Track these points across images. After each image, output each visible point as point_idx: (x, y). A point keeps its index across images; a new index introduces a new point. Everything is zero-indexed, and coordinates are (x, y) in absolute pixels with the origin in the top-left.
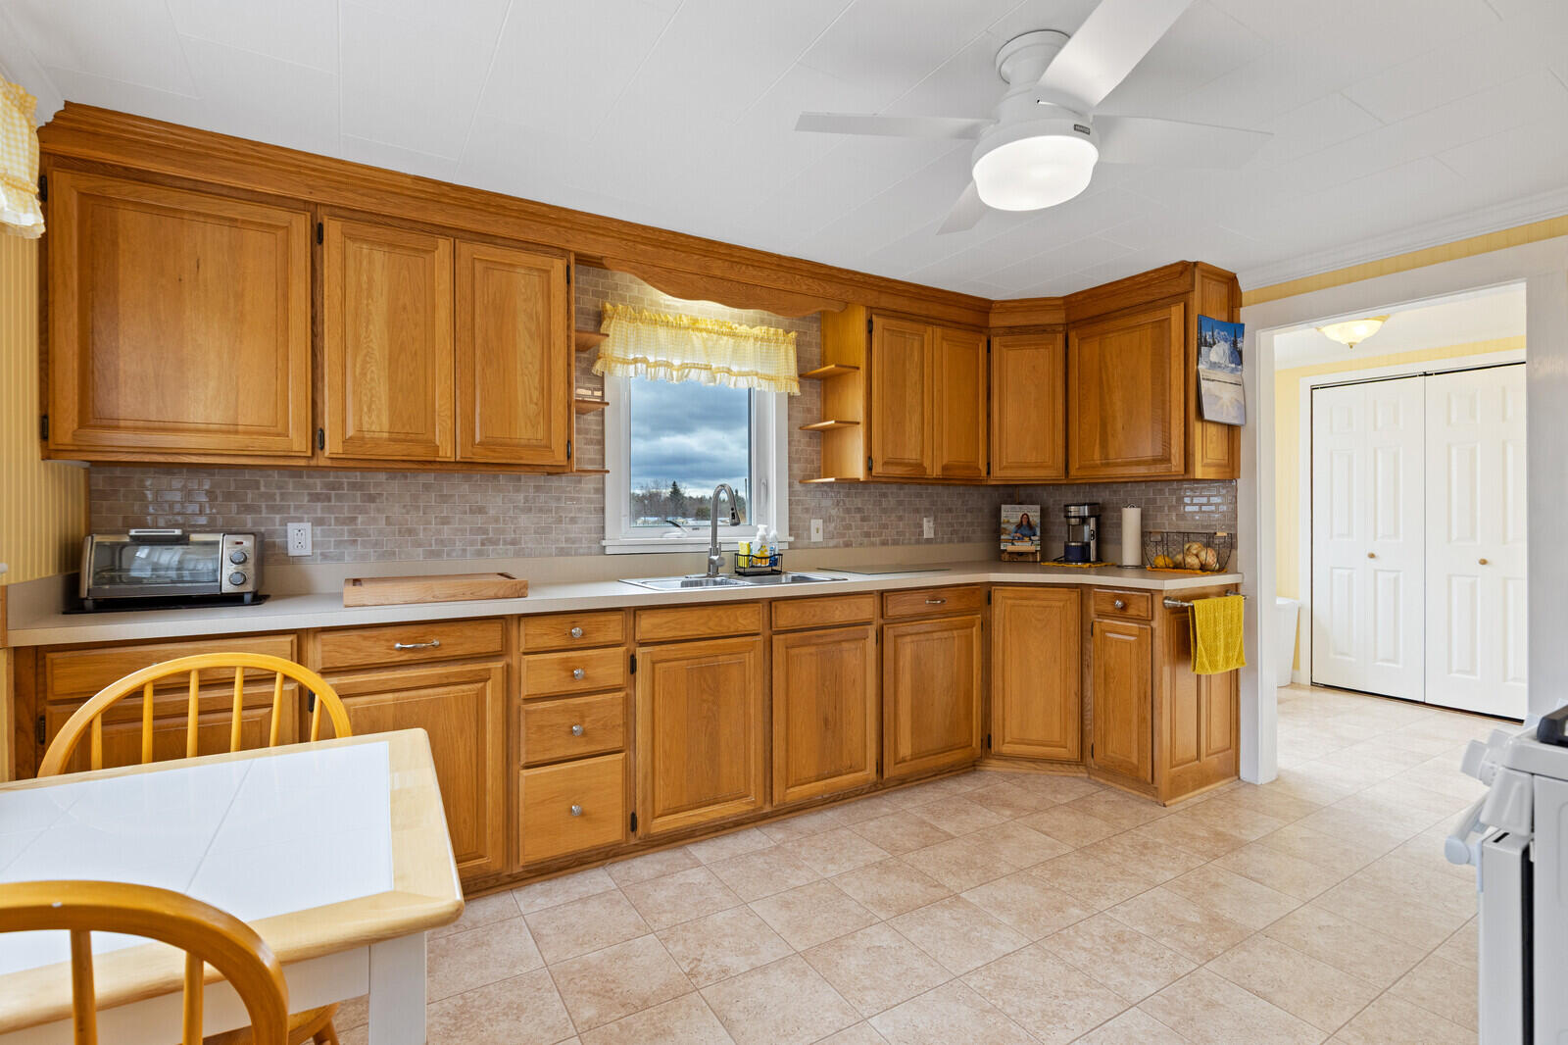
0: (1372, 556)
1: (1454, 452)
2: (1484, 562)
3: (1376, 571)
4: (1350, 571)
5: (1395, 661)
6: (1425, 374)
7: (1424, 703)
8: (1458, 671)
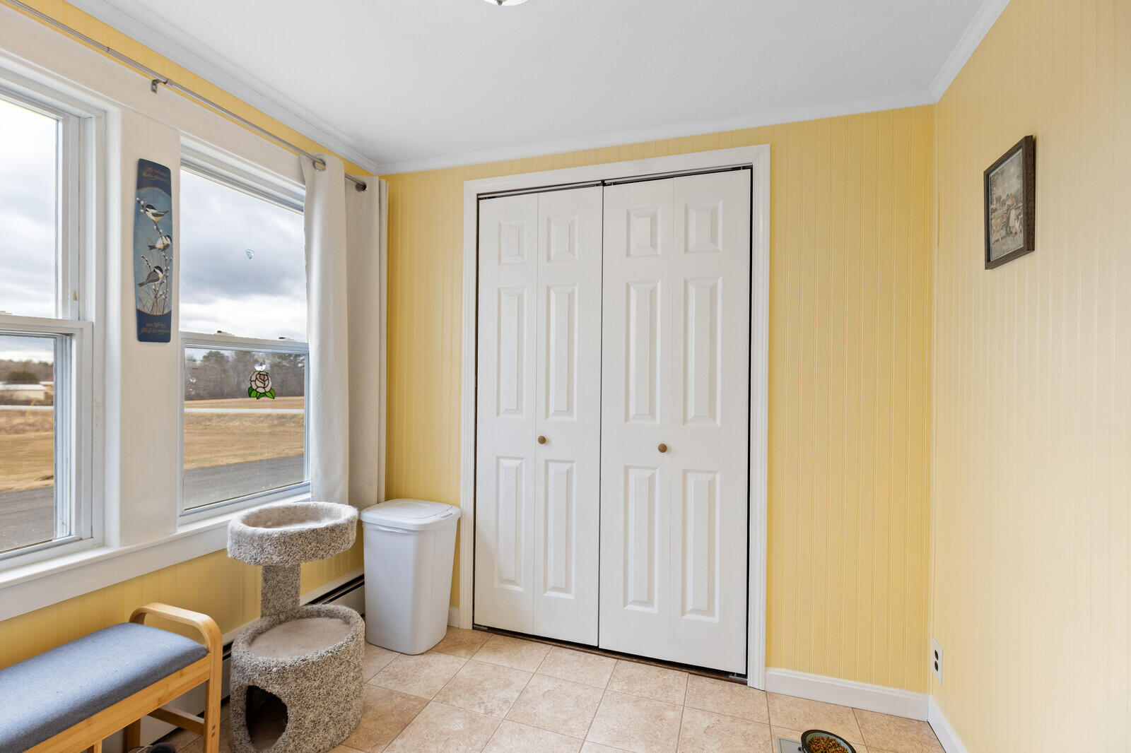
0: (543, 440)
1: (633, 292)
2: (663, 449)
3: (547, 462)
4: (518, 462)
5: (566, 590)
6: (603, 183)
7: (597, 648)
8: (635, 602)
